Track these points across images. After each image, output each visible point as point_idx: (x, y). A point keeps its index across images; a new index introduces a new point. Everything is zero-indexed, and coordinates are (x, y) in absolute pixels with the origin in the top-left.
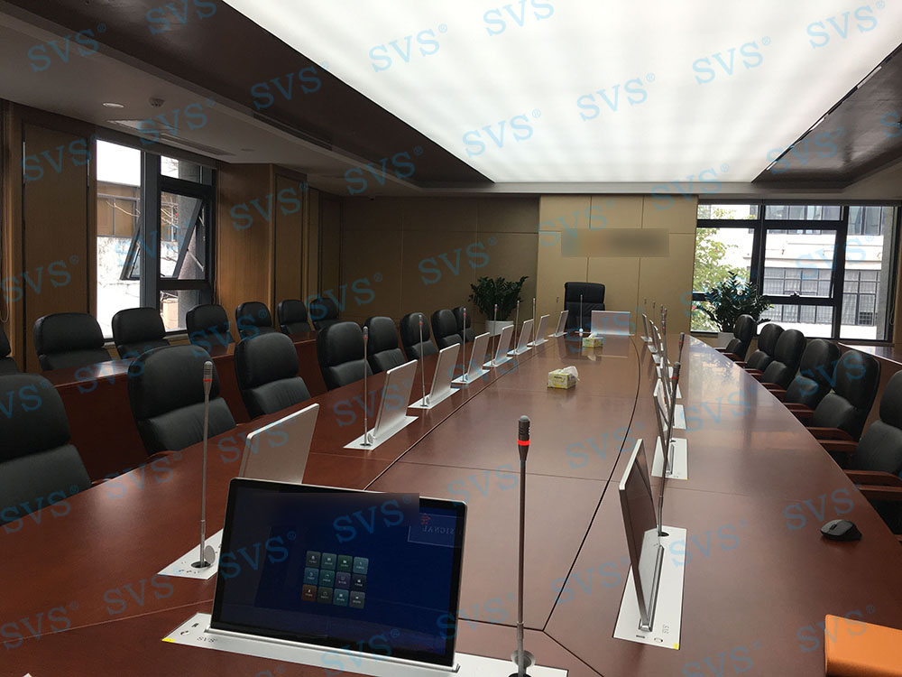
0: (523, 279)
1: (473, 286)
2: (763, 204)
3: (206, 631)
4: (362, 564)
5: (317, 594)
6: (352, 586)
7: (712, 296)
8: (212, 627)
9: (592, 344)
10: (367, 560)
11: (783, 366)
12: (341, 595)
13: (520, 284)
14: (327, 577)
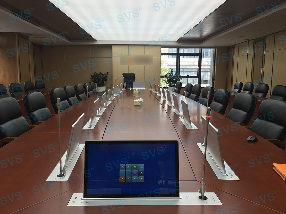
0: (108, 73)
1: (91, 76)
2: (179, 48)
3: (82, 200)
4: (142, 166)
5: (125, 179)
6: (139, 175)
7: (166, 76)
8: (84, 198)
9: (137, 92)
10: (143, 164)
11: (195, 95)
12: (135, 179)
13: (107, 74)
14: (129, 173)
